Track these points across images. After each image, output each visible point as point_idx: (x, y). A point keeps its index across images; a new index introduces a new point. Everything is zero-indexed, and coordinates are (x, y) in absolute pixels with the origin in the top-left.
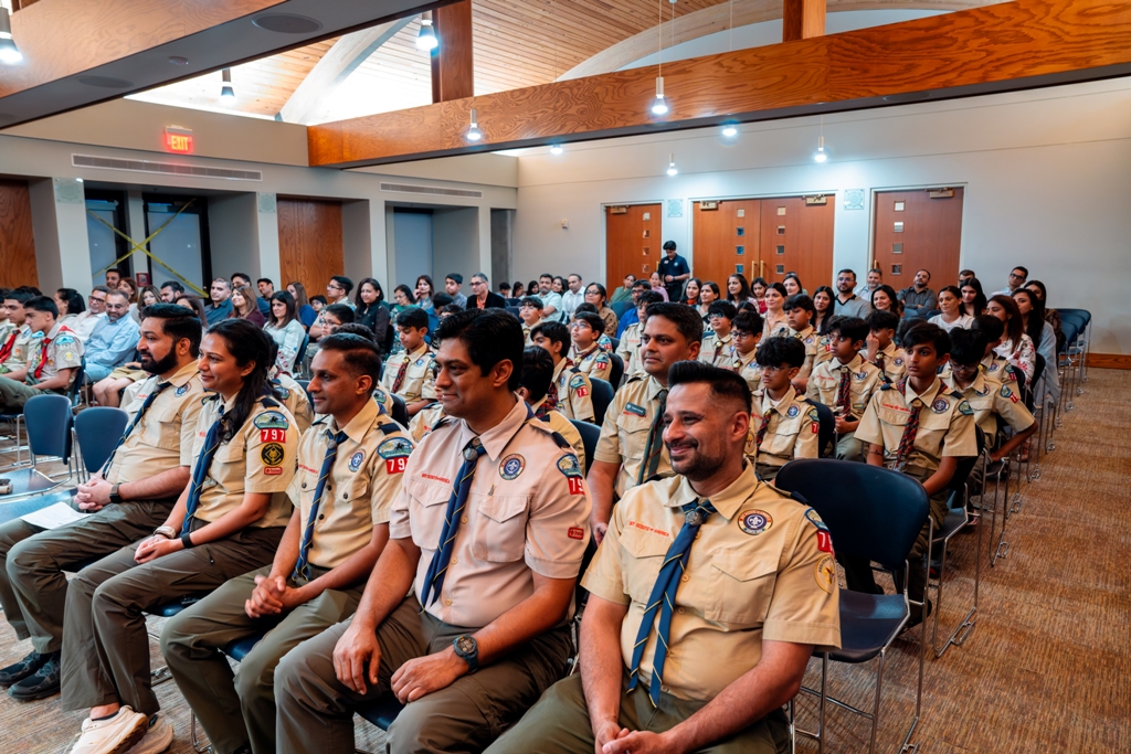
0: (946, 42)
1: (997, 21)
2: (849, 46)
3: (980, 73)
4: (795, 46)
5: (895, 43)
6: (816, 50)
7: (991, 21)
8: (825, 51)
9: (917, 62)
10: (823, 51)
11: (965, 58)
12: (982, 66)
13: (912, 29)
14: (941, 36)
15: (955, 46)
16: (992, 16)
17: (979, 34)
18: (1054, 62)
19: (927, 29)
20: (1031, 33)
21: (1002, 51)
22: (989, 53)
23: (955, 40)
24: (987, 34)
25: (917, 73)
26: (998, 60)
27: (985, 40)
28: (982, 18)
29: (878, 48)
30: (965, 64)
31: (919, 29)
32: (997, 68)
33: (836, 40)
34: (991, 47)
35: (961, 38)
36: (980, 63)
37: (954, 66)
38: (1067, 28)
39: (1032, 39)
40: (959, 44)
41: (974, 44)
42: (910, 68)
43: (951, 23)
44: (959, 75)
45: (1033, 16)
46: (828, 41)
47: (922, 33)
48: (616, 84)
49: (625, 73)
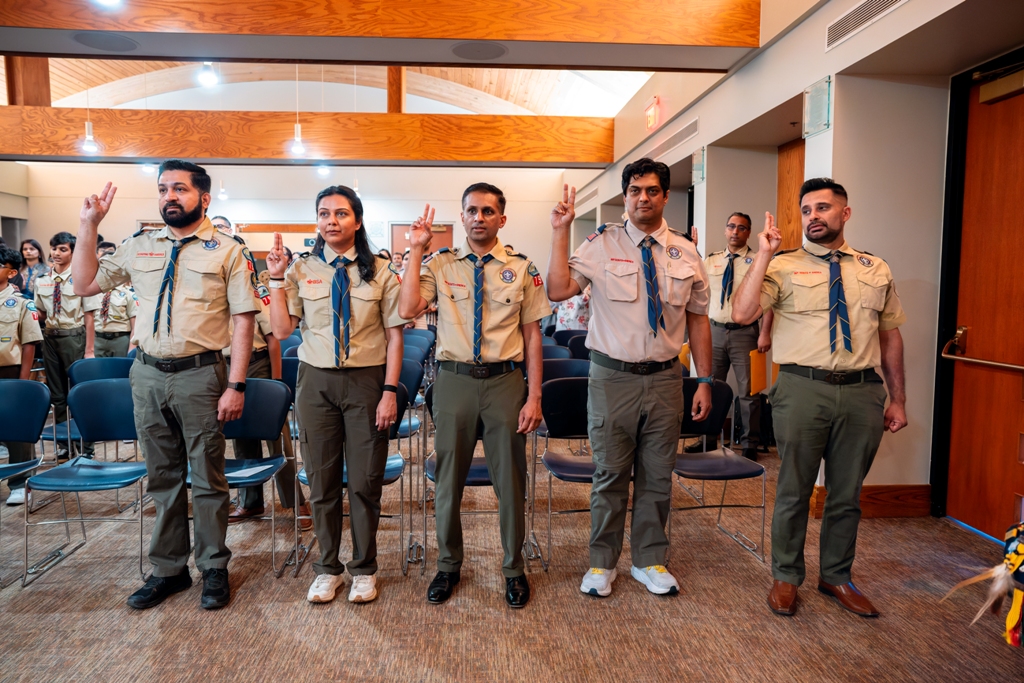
0: (497, 132)
1: (525, 125)
2: (436, 124)
3: (518, 155)
4: (396, 117)
5: (466, 127)
6: (413, 122)
7: (523, 125)
8: (419, 125)
9: (481, 142)
10: (418, 124)
11: (510, 144)
12: (519, 151)
13: (476, 120)
14: (494, 128)
15: (503, 136)
16: (523, 121)
17: (517, 131)
18: (557, 155)
19: (486, 122)
20: (545, 136)
21: (530, 144)
22: (523, 144)
23: (503, 133)
24: (521, 132)
25: (480, 149)
26: (528, 149)
27: (520, 135)
28: (518, 122)
29: (455, 128)
30: (509, 148)
32: (528, 154)
33: (426, 118)
34: (524, 140)
35: (507, 132)
36: (517, 149)
37: (503, 148)
38: (563, 137)
39: (545, 140)
40: (506, 135)
41: (515, 136)
42: (476, 145)
43: (500, 121)
44: (507, 154)
45: (545, 127)
46: (421, 118)
47: (483, 124)
48: (239, 122)
49: (250, 114)
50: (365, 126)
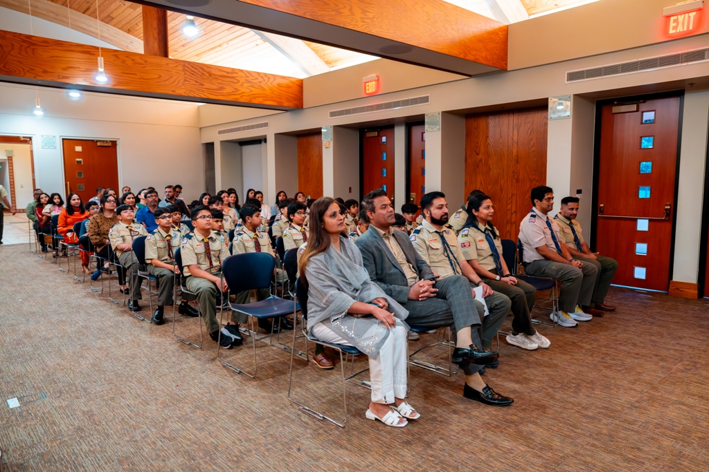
2: (193, 69)
3: (249, 97)
5: (214, 75)
6: (177, 66)
7: (251, 78)
8: (182, 69)
9: (225, 87)
10: (180, 68)
11: (243, 90)
12: (249, 95)
13: (221, 70)
14: (233, 77)
15: (238, 84)
16: (251, 75)
18: (272, 100)
19: (228, 73)
20: (264, 87)
21: (255, 91)
22: (251, 91)
23: (239, 81)
24: (250, 82)
25: (224, 91)
26: (254, 94)
27: (249, 85)
28: (248, 75)
29: (207, 75)
30: (243, 93)
31: (224, 72)
32: (254, 98)
34: (252, 88)
37: (239, 92)
40: (241, 83)
41: (246, 85)
42: (222, 88)
44: (241, 97)
45: (264, 80)
46: (183, 63)
47: (225, 74)
48: (23, 44)
49: (33, 38)
50: (141, 64)
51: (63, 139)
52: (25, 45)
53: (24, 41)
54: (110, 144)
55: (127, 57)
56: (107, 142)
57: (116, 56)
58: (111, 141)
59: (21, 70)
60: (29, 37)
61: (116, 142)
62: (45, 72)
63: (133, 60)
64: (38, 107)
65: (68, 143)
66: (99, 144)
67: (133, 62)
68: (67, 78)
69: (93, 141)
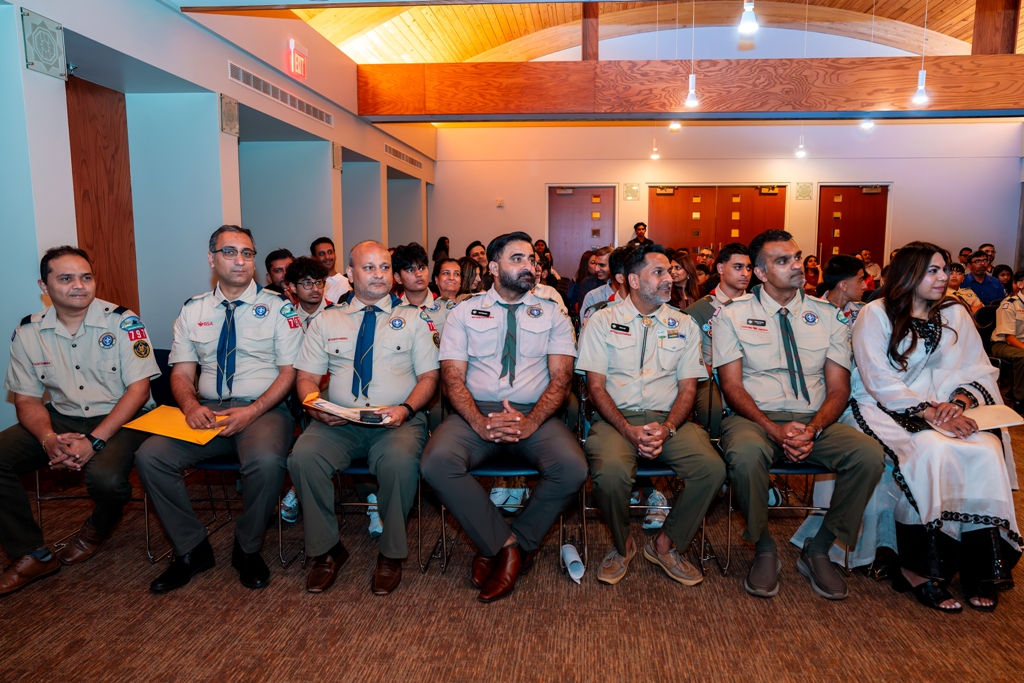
48: (827, 70)
49: (840, 61)
50: (971, 70)
51: (821, 186)
52: (831, 71)
53: (830, 67)
54: (879, 191)
55: (953, 63)
56: (876, 187)
57: (938, 66)
58: (881, 186)
59: (822, 102)
60: (836, 60)
61: (887, 186)
62: (848, 100)
63: (961, 67)
64: (801, 146)
65: (826, 191)
66: (864, 191)
67: (960, 70)
68: (872, 104)
69: (858, 187)
